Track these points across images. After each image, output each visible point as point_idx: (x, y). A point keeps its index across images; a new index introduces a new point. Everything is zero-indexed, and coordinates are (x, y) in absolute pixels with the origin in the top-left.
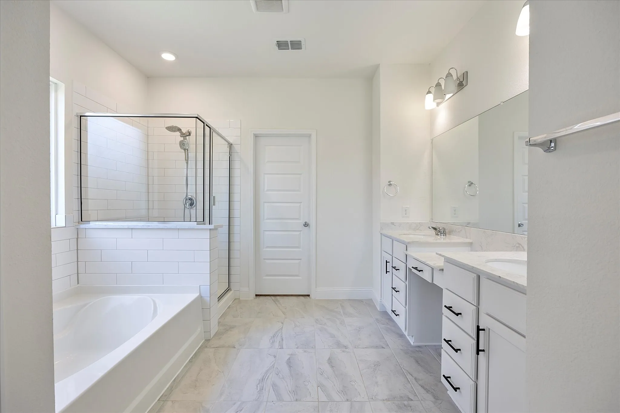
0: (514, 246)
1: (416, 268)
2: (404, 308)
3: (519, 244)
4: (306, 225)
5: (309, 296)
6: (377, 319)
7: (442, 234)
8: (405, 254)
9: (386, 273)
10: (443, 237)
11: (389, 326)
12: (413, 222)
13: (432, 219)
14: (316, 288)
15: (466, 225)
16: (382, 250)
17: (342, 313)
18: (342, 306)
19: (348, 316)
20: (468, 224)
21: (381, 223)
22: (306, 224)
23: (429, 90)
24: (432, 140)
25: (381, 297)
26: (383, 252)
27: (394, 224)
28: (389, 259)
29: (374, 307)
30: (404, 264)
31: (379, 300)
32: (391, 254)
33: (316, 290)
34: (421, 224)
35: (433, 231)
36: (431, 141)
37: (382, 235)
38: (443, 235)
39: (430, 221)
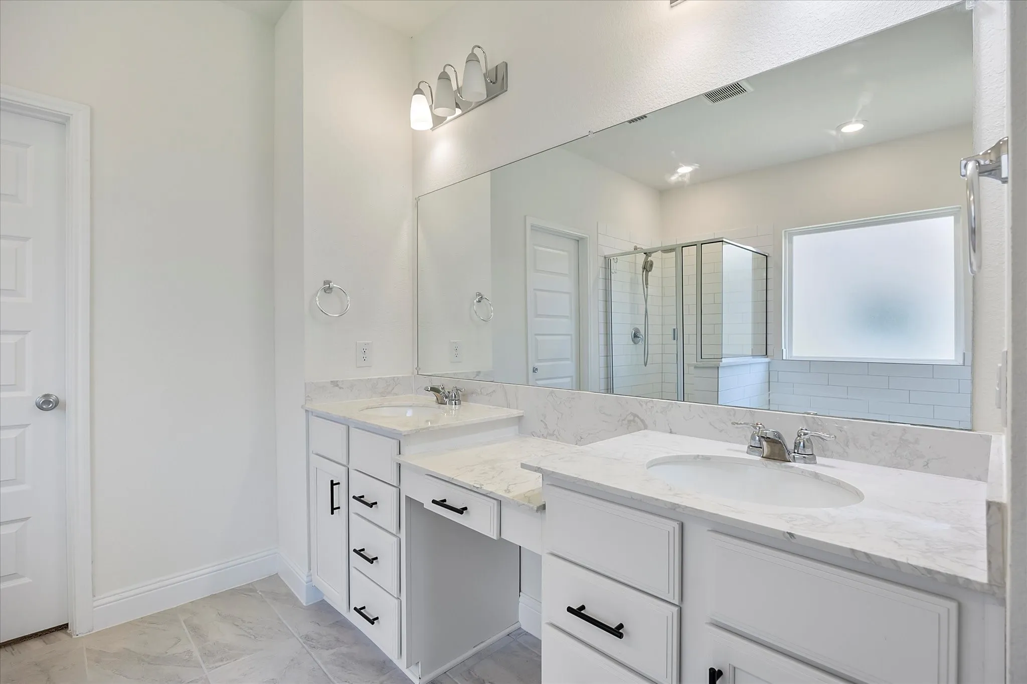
0: (624, 420)
1: (442, 503)
2: (396, 601)
3: (635, 416)
4: (48, 404)
5: (65, 627)
6: (307, 638)
7: (453, 402)
8: (397, 463)
9: (332, 513)
10: (455, 408)
11: (344, 649)
12: (379, 378)
13: (418, 368)
14: (94, 596)
15: (474, 378)
16: (311, 452)
17: (197, 654)
18: (195, 630)
19: (222, 661)
20: (477, 375)
21: (305, 383)
22: (47, 402)
23: (419, 87)
24: (417, 200)
25: (310, 569)
26: (313, 458)
27: (337, 386)
28: (338, 474)
29: (290, 598)
30: (394, 488)
31: (304, 578)
32: (345, 463)
33: (95, 604)
34: (396, 379)
35: (432, 396)
36: (415, 201)
37: (310, 414)
38: (455, 404)
39: (413, 373)
